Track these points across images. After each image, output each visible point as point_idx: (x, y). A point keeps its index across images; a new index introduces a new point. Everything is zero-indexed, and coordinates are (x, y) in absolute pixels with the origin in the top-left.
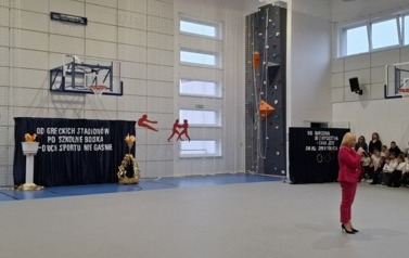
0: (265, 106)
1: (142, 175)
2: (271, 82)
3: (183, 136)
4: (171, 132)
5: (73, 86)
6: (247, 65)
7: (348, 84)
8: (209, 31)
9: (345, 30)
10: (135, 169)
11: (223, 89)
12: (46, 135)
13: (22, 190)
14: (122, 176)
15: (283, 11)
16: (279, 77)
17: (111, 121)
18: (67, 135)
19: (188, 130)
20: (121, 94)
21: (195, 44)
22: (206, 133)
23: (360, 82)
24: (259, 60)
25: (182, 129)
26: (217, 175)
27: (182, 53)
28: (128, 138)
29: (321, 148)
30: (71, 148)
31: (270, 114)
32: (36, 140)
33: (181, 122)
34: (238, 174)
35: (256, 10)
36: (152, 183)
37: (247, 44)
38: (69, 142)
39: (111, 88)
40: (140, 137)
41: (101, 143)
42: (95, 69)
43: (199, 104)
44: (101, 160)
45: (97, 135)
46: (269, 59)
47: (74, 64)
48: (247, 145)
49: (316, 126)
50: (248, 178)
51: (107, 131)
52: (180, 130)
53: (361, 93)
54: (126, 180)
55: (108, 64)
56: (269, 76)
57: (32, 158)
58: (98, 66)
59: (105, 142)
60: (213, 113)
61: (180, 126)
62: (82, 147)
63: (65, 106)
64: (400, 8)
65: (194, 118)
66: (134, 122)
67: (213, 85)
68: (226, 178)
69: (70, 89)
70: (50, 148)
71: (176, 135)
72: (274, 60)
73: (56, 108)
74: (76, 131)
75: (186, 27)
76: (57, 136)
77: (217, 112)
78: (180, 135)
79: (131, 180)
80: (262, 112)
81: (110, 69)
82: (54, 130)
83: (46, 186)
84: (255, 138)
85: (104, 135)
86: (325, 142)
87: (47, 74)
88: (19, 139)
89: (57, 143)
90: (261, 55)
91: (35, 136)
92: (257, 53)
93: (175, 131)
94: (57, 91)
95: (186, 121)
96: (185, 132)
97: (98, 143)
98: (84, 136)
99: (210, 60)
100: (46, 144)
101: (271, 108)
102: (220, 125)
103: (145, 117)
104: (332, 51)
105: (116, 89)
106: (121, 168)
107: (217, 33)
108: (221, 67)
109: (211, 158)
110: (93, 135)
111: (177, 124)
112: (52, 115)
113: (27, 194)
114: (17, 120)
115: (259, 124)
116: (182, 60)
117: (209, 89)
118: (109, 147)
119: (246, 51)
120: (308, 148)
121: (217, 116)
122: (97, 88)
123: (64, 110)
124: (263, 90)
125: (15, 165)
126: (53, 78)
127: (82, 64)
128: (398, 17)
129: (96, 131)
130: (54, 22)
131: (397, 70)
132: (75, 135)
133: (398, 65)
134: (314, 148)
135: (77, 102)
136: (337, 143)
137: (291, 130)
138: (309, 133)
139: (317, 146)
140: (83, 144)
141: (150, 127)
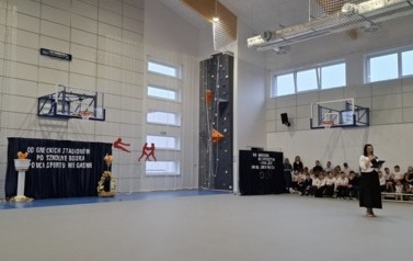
0: (216, 134)
2: (221, 114)
3: (151, 157)
5: (63, 111)
6: (201, 100)
7: (280, 118)
8: (171, 72)
9: (276, 76)
10: (112, 184)
11: (182, 119)
12: (35, 154)
13: (14, 201)
14: (101, 190)
15: (231, 59)
16: (227, 111)
17: (92, 143)
18: (54, 154)
20: (103, 120)
21: (160, 81)
22: (168, 155)
23: (289, 117)
24: (211, 97)
26: (177, 191)
27: (149, 88)
28: (107, 157)
29: (263, 167)
30: (57, 165)
31: (221, 140)
32: (28, 157)
33: (149, 146)
34: (193, 190)
35: (209, 57)
36: (124, 196)
37: (201, 84)
38: (56, 161)
39: (95, 114)
40: (114, 158)
41: (83, 162)
42: (81, 97)
43: (163, 130)
44: (82, 177)
45: (79, 155)
46: (220, 96)
47: (64, 93)
48: (200, 165)
49: (255, 150)
50: (201, 191)
51: (88, 151)
52: (148, 152)
53: (289, 125)
54: (104, 193)
55: (94, 94)
56: (219, 109)
57: (24, 173)
58: (84, 95)
59: (86, 161)
60: (172, 139)
61: (148, 149)
62: (67, 165)
63: (50, 129)
64: (318, 61)
65: (161, 142)
67: (173, 115)
68: (184, 192)
70: (39, 165)
71: (145, 156)
72: (224, 97)
73: (42, 131)
74: (62, 150)
75: (153, 67)
76: (45, 155)
77: (176, 138)
78: (148, 156)
79: (109, 194)
80: (214, 138)
82: (42, 150)
83: (35, 198)
84: (207, 160)
85: (85, 155)
86: (267, 164)
87: (35, 101)
88: (12, 156)
89: (45, 161)
90: (213, 93)
91: (27, 154)
92: (209, 91)
93: (144, 153)
94: (45, 116)
95: (153, 145)
96: (152, 153)
97: (80, 162)
98: (68, 155)
99: (170, 95)
100: (35, 161)
101: (221, 135)
102: (179, 148)
103: (120, 140)
104: (267, 91)
105: (100, 115)
106: (100, 183)
107: (177, 73)
108: (180, 101)
109: (172, 176)
110: (76, 155)
111: (145, 148)
112: (39, 136)
113: (18, 205)
114: (10, 139)
115: (211, 149)
116: (149, 94)
117: (169, 119)
118: (89, 165)
119: (201, 89)
120: (253, 167)
121: (176, 142)
122: (85, 113)
123: (49, 132)
124: (215, 121)
125: (7, 180)
126: (42, 104)
127: (71, 94)
128: (316, 68)
129: (78, 151)
130: (42, 57)
131: (320, 107)
132: (61, 154)
133: (321, 103)
134: (257, 167)
135: (61, 127)
136: (274, 164)
137: (241, 152)
138: (255, 155)
139: (260, 165)
140: (67, 162)
141: (124, 150)
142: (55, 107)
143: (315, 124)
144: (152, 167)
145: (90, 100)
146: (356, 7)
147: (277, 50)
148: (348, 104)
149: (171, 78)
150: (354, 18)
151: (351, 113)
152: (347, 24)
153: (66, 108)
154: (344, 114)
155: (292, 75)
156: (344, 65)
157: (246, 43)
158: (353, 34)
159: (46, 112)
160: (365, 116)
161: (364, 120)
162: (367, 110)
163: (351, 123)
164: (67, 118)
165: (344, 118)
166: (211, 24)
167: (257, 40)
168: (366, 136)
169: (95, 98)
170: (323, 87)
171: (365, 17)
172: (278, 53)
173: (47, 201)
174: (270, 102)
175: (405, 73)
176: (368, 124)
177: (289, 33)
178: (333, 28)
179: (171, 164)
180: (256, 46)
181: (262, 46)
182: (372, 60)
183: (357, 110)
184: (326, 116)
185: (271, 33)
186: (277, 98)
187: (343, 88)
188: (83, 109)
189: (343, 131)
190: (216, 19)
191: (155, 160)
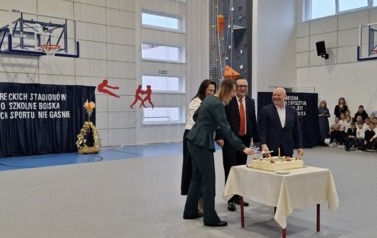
0: (230, 72)
1: (104, 144)
2: (237, 45)
3: (146, 103)
4: (134, 98)
5: (22, 45)
6: (211, 29)
7: (315, 48)
10: (96, 137)
11: (187, 55)
14: (82, 145)
16: (244, 41)
17: (68, 87)
18: (19, 101)
19: (152, 97)
20: (77, 56)
22: (169, 100)
23: (327, 46)
24: (223, 24)
25: (145, 96)
27: (144, 15)
28: (86, 104)
30: (24, 115)
33: (144, 88)
36: (115, 152)
37: (211, 7)
38: (22, 109)
39: (66, 49)
41: (57, 110)
42: (45, 26)
43: (162, 69)
44: (58, 128)
45: (53, 101)
46: (235, 22)
47: (22, 21)
51: (64, 97)
52: (143, 97)
53: (327, 57)
54: (86, 149)
55: (62, 22)
58: (51, 25)
59: (61, 109)
60: (176, 79)
61: (143, 93)
62: (37, 115)
63: (17, 69)
65: (158, 84)
66: (94, 88)
69: (19, 49)
71: (139, 102)
72: (239, 22)
73: (7, 72)
74: (29, 96)
76: (7, 102)
78: (143, 102)
79: (91, 149)
81: (64, 26)
82: (3, 96)
85: (60, 101)
86: (296, 108)
89: (8, 110)
90: (226, 18)
92: (221, 16)
93: (138, 98)
95: (149, 87)
96: (148, 98)
97: (54, 110)
98: (38, 102)
101: (236, 73)
102: (184, 91)
105: (71, 50)
106: (80, 137)
108: (184, 31)
110: (48, 101)
111: (139, 90)
116: (144, 22)
117: (172, 54)
118: (66, 114)
119: (211, 14)
121: (180, 83)
123: (16, 74)
124: (228, 55)
127: (32, 22)
129: (51, 97)
131: (371, 31)
132: (28, 101)
135: (30, 66)
136: (305, 109)
137: (260, 94)
140: (36, 111)
141: (111, 94)
142: (11, 41)
186: (310, 22)
191: (153, 106)
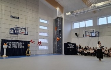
0: (58, 38)
2: (59, 33)
3: (40, 45)
5: (17, 32)
6: (54, 29)
7: (75, 34)
8: (46, 22)
9: (74, 23)
10: (30, 52)
11: (49, 35)
12: (9, 44)
13: (3, 57)
15: (62, 18)
16: (61, 32)
17: (24, 41)
18: (14, 44)
19: (41, 43)
20: (27, 35)
21: (43, 25)
22: (45, 44)
23: (77, 34)
24: (57, 29)
26: (47, 54)
28: (28, 45)
29: (71, 48)
30: (15, 47)
31: (59, 40)
32: (7, 45)
33: (40, 42)
34: (52, 54)
35: (56, 18)
36: (33, 55)
38: (14, 46)
39: (25, 33)
40: (30, 45)
42: (21, 28)
43: (43, 38)
44: (22, 50)
47: (17, 27)
48: (54, 47)
49: (68, 43)
50: (54, 54)
51: (23, 43)
52: (40, 43)
53: (77, 36)
54: (27, 55)
55: (25, 28)
56: (59, 32)
57: (6, 49)
58: (22, 28)
59: (23, 46)
63: (13, 37)
64: (85, 19)
65: (43, 41)
66: (29, 41)
67: (46, 34)
68: (49, 54)
70: (10, 47)
71: (39, 45)
72: (60, 28)
73: (11, 38)
75: (41, 21)
76: (11, 44)
77: (47, 40)
79: (29, 55)
80: (57, 40)
82: (11, 43)
83: (9, 56)
84: (55, 46)
85: (22, 44)
86: (72, 47)
87: (9, 30)
88: (2, 45)
89: (11, 46)
90: (57, 28)
91: (6, 44)
93: (38, 44)
94: (12, 34)
96: (41, 44)
97: (21, 46)
98: (18, 44)
99: (46, 28)
100: (9, 46)
103: (32, 40)
106: (26, 52)
107: (47, 22)
108: (48, 30)
109: (46, 50)
111: (39, 42)
113: (4, 58)
114: (2, 40)
115: (56, 43)
116: (40, 28)
118: (23, 47)
119: (54, 26)
120: (68, 47)
121: (47, 41)
122: (23, 33)
123: (13, 38)
124: (58, 35)
125: (1, 51)
126: (11, 30)
127: (19, 28)
128: (85, 21)
129: (21, 43)
130: (11, 18)
131: (86, 31)
132: (16, 44)
133: (86, 30)
134: (69, 48)
135: (16, 36)
136: (73, 47)
137: (65, 43)
138: (68, 44)
139: (70, 47)
140: (17, 46)
141: (33, 43)
142: (15, 31)
143: (85, 36)
144: (40, 47)
145: (24, 29)
146: (95, 5)
147: (74, 16)
148: (93, 31)
149: (46, 23)
150: (95, 8)
151: (94, 33)
152: (93, 9)
153: (17, 31)
154: (92, 33)
155: (78, 23)
156: (92, 20)
157: (66, 14)
158: (95, 12)
159: (12, 32)
160: (98, 34)
161: (98, 35)
162: (99, 32)
163: (94, 36)
164: (18, 34)
165: (92, 34)
166: (57, 9)
167: (69, 14)
168: (98, 39)
169: (25, 29)
170: (87, 26)
171: (97, 8)
172: (75, 17)
173: (12, 57)
174: (72, 30)
175: (108, 22)
176: (99, 36)
177: (78, 12)
178: (89, 10)
179: (46, 47)
180: (68, 15)
181: (70, 15)
182: (100, 19)
183: (96, 32)
184: (87, 34)
185: (73, 12)
186: (74, 29)
187: (92, 26)
188: (22, 32)
189: (92, 38)
190: (58, 8)
191: (41, 46)
